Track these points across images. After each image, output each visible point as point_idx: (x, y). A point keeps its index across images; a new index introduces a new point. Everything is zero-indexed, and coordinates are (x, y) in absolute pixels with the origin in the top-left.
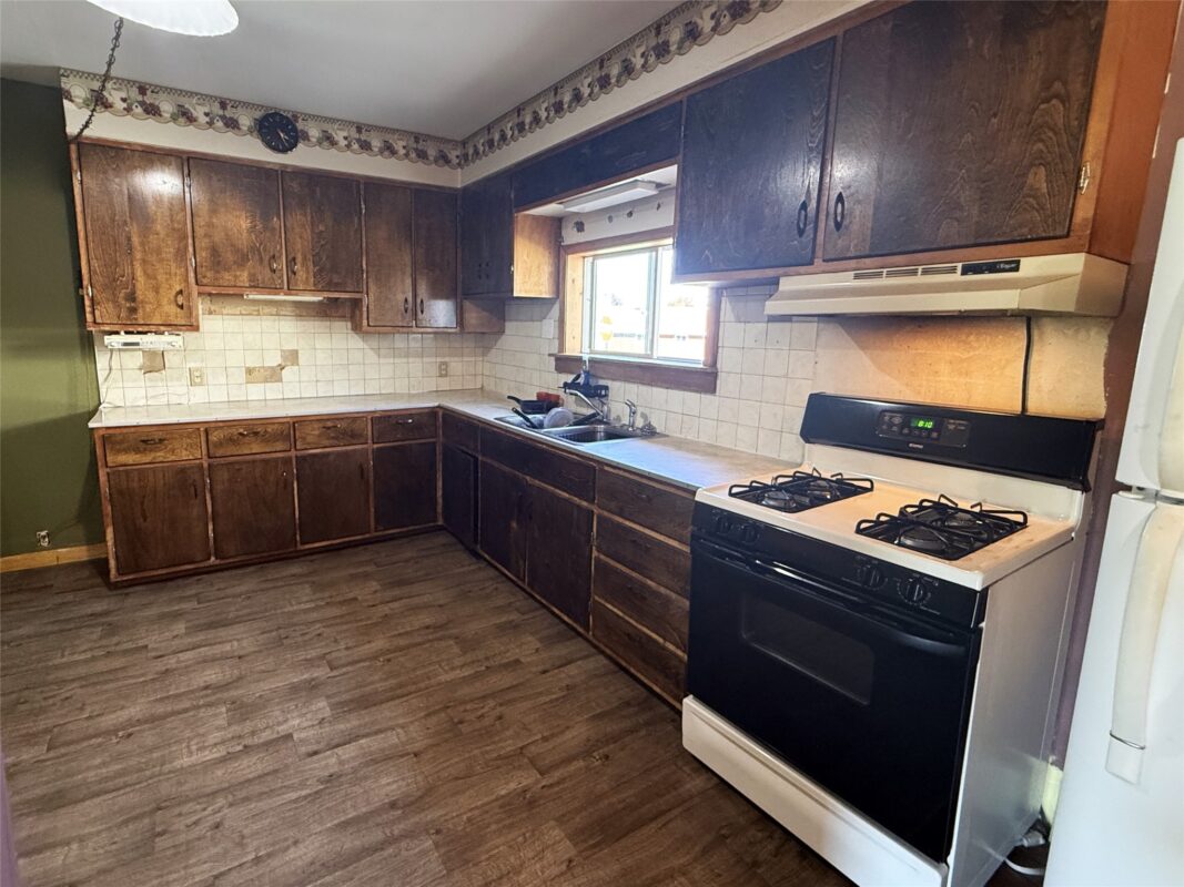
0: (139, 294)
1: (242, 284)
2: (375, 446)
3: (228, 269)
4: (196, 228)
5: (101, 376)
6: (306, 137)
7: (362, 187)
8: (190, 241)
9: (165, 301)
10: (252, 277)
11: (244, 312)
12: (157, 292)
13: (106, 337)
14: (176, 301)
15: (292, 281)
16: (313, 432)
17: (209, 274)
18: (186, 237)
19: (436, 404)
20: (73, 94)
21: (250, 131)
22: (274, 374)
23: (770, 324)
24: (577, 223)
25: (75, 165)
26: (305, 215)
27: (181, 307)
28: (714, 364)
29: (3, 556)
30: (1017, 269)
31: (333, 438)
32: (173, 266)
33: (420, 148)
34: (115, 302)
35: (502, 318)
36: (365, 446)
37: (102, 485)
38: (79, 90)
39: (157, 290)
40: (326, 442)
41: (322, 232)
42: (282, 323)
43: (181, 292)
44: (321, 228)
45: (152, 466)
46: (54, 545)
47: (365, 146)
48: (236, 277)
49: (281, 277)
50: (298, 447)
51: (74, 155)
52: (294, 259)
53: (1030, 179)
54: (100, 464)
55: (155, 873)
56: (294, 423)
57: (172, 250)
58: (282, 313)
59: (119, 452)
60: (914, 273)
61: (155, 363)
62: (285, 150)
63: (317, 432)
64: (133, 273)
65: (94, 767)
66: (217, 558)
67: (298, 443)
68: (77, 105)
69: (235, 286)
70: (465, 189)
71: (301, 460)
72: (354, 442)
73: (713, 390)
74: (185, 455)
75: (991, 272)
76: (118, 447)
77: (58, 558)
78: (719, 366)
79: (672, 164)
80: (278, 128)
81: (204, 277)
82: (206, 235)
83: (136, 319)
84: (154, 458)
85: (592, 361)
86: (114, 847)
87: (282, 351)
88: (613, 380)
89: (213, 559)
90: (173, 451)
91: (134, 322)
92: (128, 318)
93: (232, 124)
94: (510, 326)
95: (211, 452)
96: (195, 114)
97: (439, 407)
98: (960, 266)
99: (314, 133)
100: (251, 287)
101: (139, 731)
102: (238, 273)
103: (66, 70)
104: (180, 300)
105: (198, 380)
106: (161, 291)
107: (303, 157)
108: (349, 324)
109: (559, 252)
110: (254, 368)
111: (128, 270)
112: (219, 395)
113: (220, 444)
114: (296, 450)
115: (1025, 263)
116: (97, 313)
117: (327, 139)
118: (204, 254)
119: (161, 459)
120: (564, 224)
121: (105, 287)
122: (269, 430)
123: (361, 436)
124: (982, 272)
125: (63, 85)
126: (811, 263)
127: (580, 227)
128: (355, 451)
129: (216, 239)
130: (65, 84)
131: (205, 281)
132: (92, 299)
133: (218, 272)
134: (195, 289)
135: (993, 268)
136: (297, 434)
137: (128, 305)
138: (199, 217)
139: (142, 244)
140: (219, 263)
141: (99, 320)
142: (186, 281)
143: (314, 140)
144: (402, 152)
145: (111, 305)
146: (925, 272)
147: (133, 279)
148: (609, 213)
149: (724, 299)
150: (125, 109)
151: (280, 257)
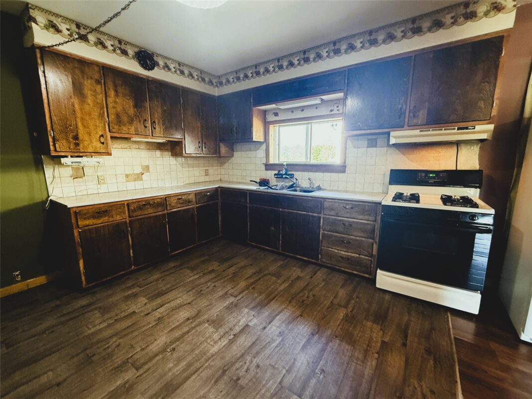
0: (80, 136)
1: (132, 133)
2: (197, 205)
3: (125, 125)
4: (108, 103)
5: (49, 181)
6: (158, 65)
7: (181, 91)
8: (105, 109)
9: (94, 141)
10: (136, 129)
11: (123, 147)
12: (90, 135)
13: (62, 159)
14: (100, 140)
15: (154, 132)
16: (174, 201)
17: (115, 127)
18: (103, 107)
19: (218, 186)
20: (37, 20)
21: (133, 58)
22: (139, 177)
23: (368, 149)
24: (274, 113)
25: (39, 61)
26: (158, 102)
27: (103, 143)
28: (345, 163)
29: (1, 288)
30: (474, 129)
31: (181, 203)
32: (98, 122)
33: (203, 77)
34: (67, 140)
35: (233, 151)
36: (193, 206)
37: (76, 238)
38: (41, 19)
39: (89, 134)
40: (179, 206)
41: (165, 110)
42: (141, 152)
43: (102, 136)
44: (165, 108)
45: (102, 225)
46: (24, 278)
47: (182, 73)
48: (129, 129)
49: (149, 130)
50: (168, 209)
51: (38, 55)
52: (154, 122)
53: (479, 104)
54: (74, 227)
55: (254, 394)
56: (166, 198)
57: (96, 114)
58: (141, 148)
59: (85, 219)
60: (442, 130)
61: (79, 174)
62: (149, 70)
63: (175, 201)
64: (76, 125)
65: (172, 368)
66: (135, 266)
67: (168, 207)
68: (40, 27)
69: (128, 134)
70: (219, 97)
71: (170, 214)
72: (190, 204)
73: (344, 172)
74: (118, 218)
75: (467, 129)
76: (85, 217)
77: (28, 285)
78: (347, 163)
79: (341, 92)
80: (146, 58)
81: (113, 128)
82: (113, 107)
83: (79, 149)
84: (104, 220)
85: (287, 165)
86: (223, 393)
87: (142, 166)
88: (296, 171)
89: (133, 267)
90: (112, 216)
91: (78, 151)
92: (74, 149)
93: (124, 53)
94: (236, 154)
95: (131, 214)
96: (106, 44)
97: (219, 187)
98: (456, 128)
99: (161, 63)
100: (135, 134)
101: (178, 346)
102: (130, 127)
103: (33, 5)
104: (102, 140)
105: (102, 181)
106: (92, 135)
107: (157, 74)
108: (170, 153)
109: (266, 124)
110: (129, 174)
111: (73, 123)
112: (113, 188)
113: (134, 210)
114: (167, 210)
115: (477, 127)
116: (57, 146)
117: (167, 67)
118: (113, 117)
119: (107, 221)
120: (267, 113)
121: (61, 132)
122: (156, 202)
123: (192, 201)
124: (464, 129)
125: (31, 14)
126: (403, 127)
127: (276, 114)
128: (189, 208)
129: (118, 109)
130: (33, 13)
131: (114, 130)
132: (54, 138)
133: (120, 126)
134: (109, 135)
135: (467, 128)
136: (168, 203)
137: (74, 142)
138: (110, 97)
139: (81, 110)
140: (120, 121)
141: (58, 149)
142: (105, 130)
143: (161, 66)
144: (196, 77)
145: (65, 141)
146: (445, 130)
147: (77, 127)
148: (292, 110)
149: (348, 141)
150: (69, 35)
151: (148, 121)
